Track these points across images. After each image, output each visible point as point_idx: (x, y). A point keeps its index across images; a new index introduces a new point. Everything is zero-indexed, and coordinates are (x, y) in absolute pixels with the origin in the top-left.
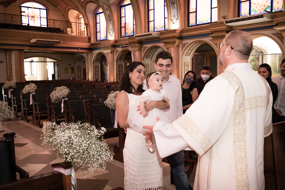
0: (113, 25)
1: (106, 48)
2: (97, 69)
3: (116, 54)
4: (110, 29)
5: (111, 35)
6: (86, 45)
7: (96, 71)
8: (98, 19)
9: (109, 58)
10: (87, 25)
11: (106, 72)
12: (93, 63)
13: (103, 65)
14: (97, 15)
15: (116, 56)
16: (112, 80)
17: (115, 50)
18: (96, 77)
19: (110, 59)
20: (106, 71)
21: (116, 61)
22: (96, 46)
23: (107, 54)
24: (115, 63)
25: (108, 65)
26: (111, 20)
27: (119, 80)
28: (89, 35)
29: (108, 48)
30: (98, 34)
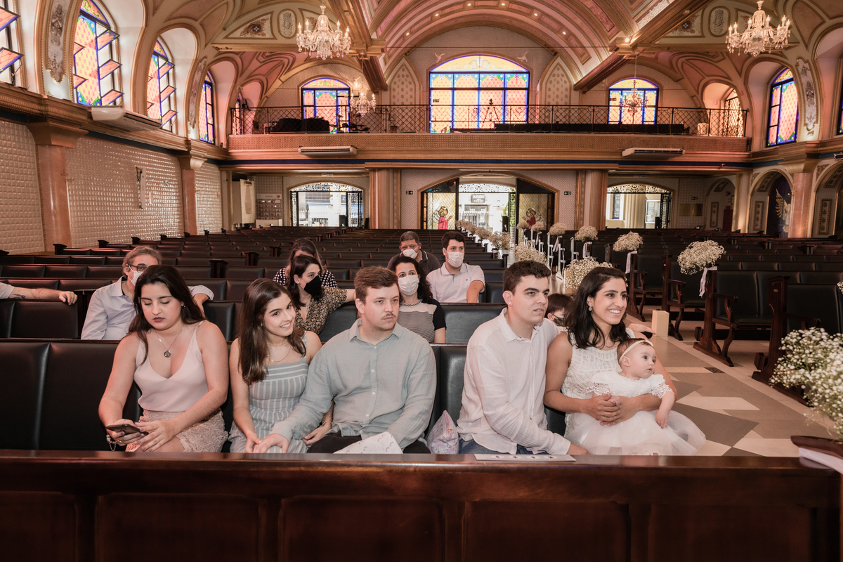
0: (817, 106)
1: (793, 160)
2: (760, 209)
3: (818, 175)
4: (808, 115)
5: (808, 130)
6: (738, 156)
7: (757, 212)
8: (776, 97)
9: (797, 183)
10: (746, 113)
11: (783, 216)
12: (752, 195)
13: (777, 200)
14: (774, 88)
15: (817, 178)
16: (799, 234)
17: (816, 163)
18: (755, 225)
19: (800, 187)
20: (782, 213)
21: (817, 191)
22: (764, 157)
23: (792, 175)
24: (813, 195)
25: (793, 199)
26: (813, 94)
27: (820, 233)
28: (749, 134)
29: (798, 161)
30: (773, 131)
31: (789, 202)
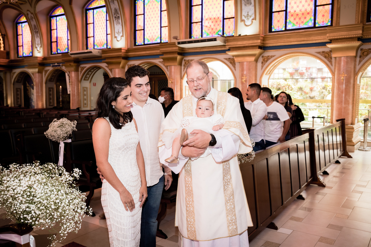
0: (40, 38)
1: (32, 66)
2: (19, 93)
4: (37, 43)
5: (38, 51)
6: (3, 61)
7: (17, 95)
8: (19, 30)
9: (36, 79)
10: (4, 36)
11: (31, 97)
12: (14, 84)
13: (28, 88)
14: (18, 25)
15: (45, 76)
16: (40, 106)
17: (43, 69)
18: (17, 102)
19: (37, 81)
20: (31, 95)
21: (46, 83)
22: (18, 63)
23: (33, 74)
24: (44, 85)
25: (35, 87)
26: (37, 32)
27: (50, 105)
28: (7, 49)
29: (35, 67)
30: (20, 49)
31: (33, 89)
